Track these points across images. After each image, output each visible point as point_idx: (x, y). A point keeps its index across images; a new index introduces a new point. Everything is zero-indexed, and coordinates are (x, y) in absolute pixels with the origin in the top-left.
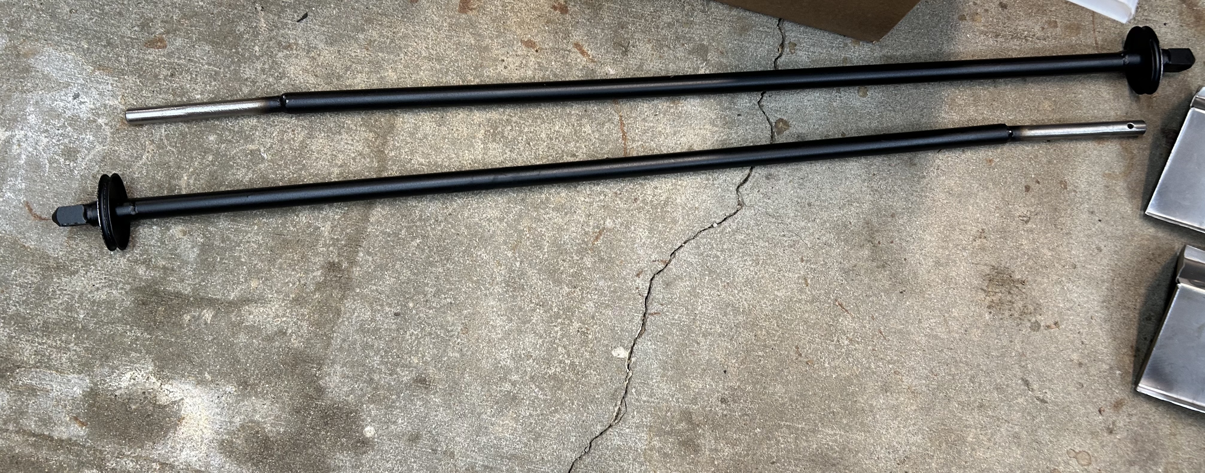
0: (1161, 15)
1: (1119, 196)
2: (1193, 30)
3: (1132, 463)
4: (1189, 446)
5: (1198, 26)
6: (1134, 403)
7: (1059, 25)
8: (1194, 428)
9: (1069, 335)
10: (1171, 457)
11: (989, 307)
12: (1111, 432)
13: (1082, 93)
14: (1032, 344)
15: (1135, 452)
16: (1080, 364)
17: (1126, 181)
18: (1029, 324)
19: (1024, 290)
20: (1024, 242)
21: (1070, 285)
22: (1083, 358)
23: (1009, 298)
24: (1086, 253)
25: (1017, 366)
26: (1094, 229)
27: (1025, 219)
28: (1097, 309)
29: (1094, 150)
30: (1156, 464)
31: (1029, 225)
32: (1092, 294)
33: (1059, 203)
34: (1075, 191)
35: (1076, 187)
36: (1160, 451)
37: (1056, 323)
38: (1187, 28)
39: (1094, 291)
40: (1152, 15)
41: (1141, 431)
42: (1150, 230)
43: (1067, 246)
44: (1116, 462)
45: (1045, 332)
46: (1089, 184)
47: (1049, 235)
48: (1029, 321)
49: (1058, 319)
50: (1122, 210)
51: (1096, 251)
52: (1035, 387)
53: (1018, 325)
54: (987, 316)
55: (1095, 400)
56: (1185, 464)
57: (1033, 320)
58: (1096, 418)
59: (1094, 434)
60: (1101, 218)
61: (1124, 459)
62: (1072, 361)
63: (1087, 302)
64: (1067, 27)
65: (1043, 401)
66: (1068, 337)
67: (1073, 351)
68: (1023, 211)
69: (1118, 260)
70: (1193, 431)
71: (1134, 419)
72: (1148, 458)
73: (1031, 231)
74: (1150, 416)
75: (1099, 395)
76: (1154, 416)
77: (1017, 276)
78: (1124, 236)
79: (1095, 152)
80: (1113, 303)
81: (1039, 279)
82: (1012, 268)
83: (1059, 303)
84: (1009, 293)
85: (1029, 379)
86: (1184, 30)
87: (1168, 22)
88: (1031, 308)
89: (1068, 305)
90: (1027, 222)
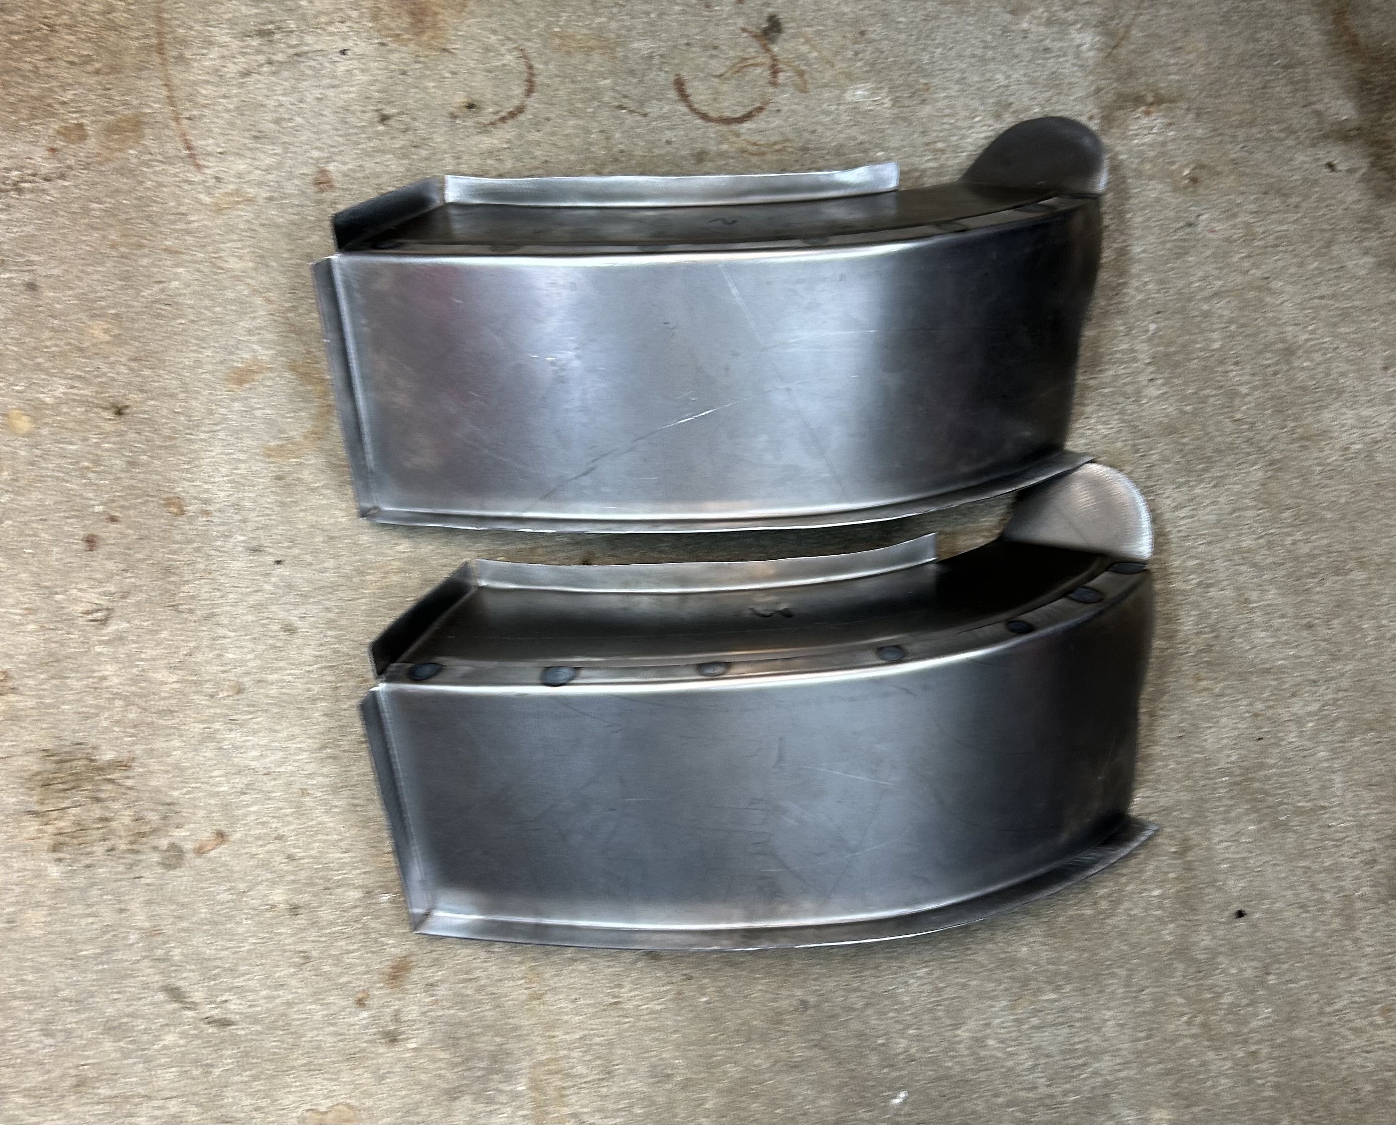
0: (332, 34)
1: (313, 490)
2: (412, 45)
3: (453, 1094)
4: (577, 1012)
5: (422, 32)
6: (434, 955)
7: (90, 130)
8: (582, 967)
9: (254, 850)
10: (540, 1048)
11: (55, 848)
12: (392, 1038)
13: (177, 277)
14: (171, 900)
15: (456, 1065)
16: (294, 910)
17: (321, 450)
18: (155, 858)
19: (129, 783)
20: (109, 669)
21: (236, 736)
22: (300, 892)
23: (97, 811)
24: (260, 647)
25: (146, 962)
26: (268, 587)
27: (99, 615)
28: (311, 768)
29: (233, 400)
30: (510, 1077)
31: (113, 628)
32: (292, 737)
33: (174, 552)
34: (206, 513)
35: (206, 502)
36: (512, 1046)
37: (221, 836)
38: (394, 46)
39: (296, 730)
40: (309, 39)
41: (463, 1014)
42: (400, 548)
43: (212, 647)
44: (418, 1105)
45: (198, 862)
46: (237, 485)
47: (164, 634)
48: (155, 848)
49: (222, 825)
50: (326, 520)
51: (283, 636)
52: (198, 996)
53: (130, 867)
54: (54, 872)
55: (344, 979)
56: (576, 1054)
57: (164, 843)
58: (353, 1020)
59: (353, 1058)
60: (279, 554)
61: (434, 1092)
62: (273, 907)
63: (283, 761)
64: (111, 130)
65: (224, 1023)
66: (253, 856)
67: (273, 883)
68: (93, 597)
69: (339, 640)
70: (582, 972)
71: (442, 991)
72: (490, 1071)
73: (120, 638)
74: (477, 973)
75: (351, 966)
76: (485, 970)
77: (107, 755)
78: (341, 581)
79: (237, 406)
80: (345, 744)
81: (159, 744)
82: (92, 741)
83: (219, 784)
84: (98, 800)
85: (181, 983)
86: (391, 51)
87: (349, 44)
88: (153, 817)
89: (241, 782)
90: (104, 622)
